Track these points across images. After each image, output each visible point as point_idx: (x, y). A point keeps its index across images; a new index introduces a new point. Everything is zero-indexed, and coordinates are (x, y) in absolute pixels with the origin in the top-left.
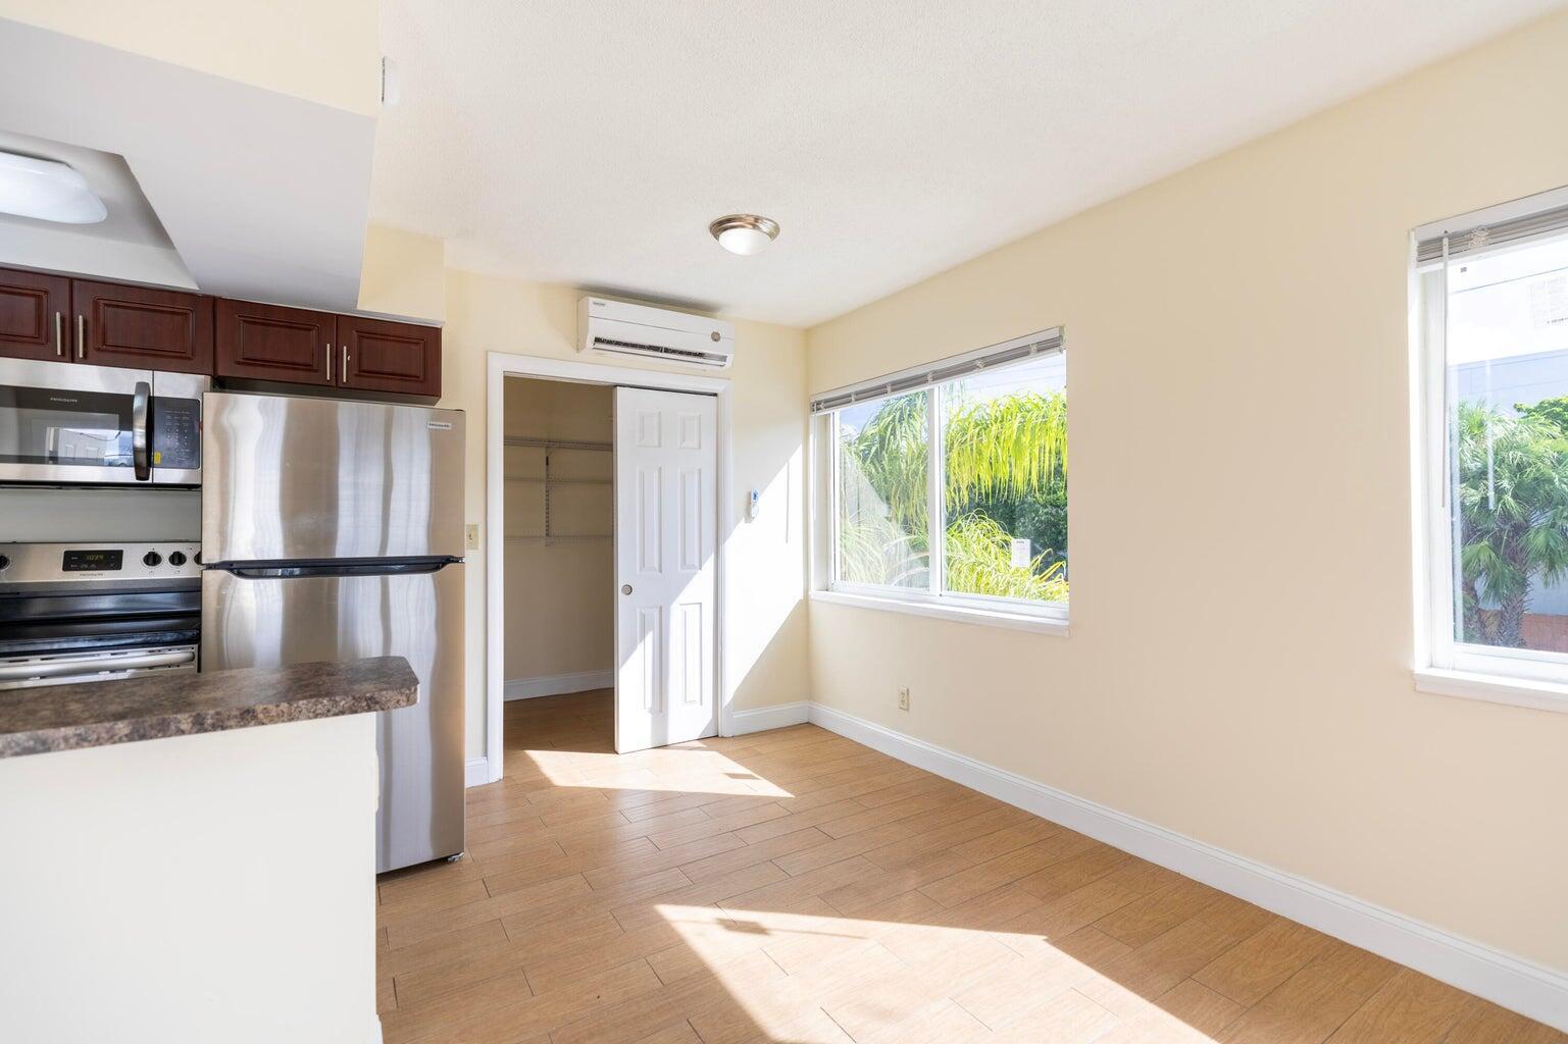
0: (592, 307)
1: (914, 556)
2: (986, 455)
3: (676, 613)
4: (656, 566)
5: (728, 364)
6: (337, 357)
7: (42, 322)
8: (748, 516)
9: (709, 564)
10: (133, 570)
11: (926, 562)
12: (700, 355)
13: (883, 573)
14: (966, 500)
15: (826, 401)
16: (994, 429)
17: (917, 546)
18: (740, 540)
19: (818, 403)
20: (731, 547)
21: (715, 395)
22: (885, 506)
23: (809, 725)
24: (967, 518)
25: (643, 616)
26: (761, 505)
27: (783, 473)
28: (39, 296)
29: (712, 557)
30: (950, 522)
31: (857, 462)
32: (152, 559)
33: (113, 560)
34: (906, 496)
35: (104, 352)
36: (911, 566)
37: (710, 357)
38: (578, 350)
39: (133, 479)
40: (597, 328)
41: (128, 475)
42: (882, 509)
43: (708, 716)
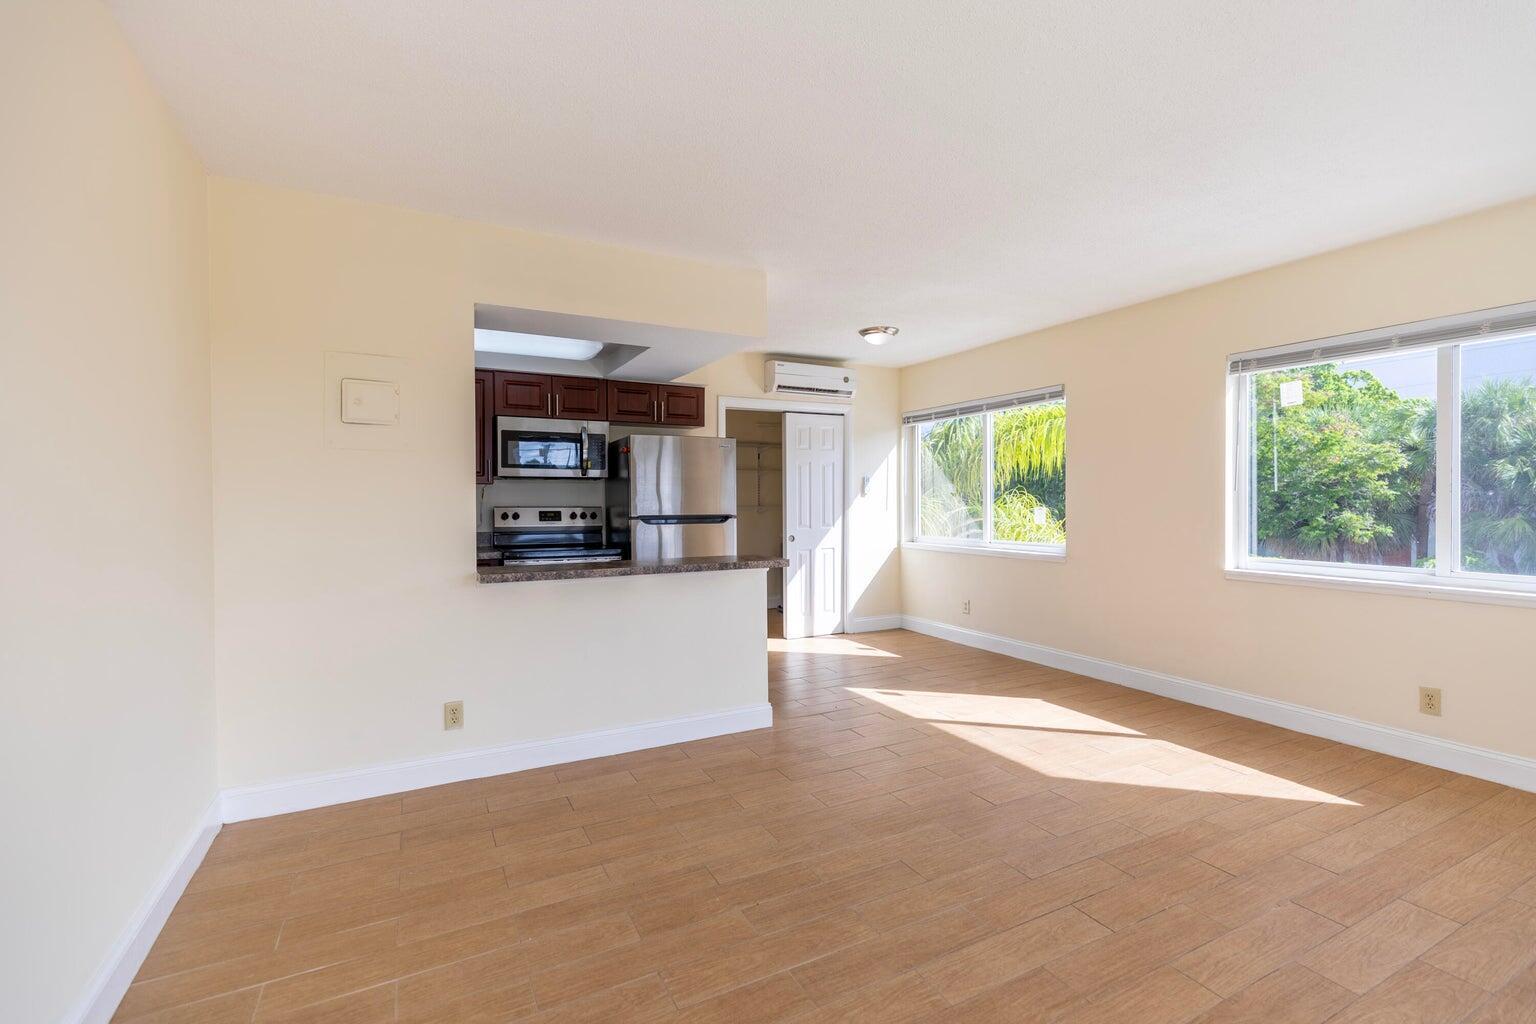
0: (777, 367)
1: (971, 521)
2: (1024, 449)
3: (819, 554)
4: (808, 524)
5: (853, 396)
6: (659, 406)
7: (543, 398)
8: (863, 493)
9: (839, 522)
10: (565, 522)
11: (980, 525)
12: (836, 391)
13: (949, 531)
14: (1009, 480)
15: (914, 417)
16: (1030, 430)
17: (973, 514)
18: (858, 507)
19: (909, 418)
20: (852, 512)
21: (842, 415)
22: (950, 485)
23: (901, 629)
24: (1010, 493)
25: (801, 556)
26: (870, 487)
27: (884, 463)
28: (538, 385)
29: (841, 518)
30: (997, 496)
31: (929, 454)
32: (573, 516)
33: (557, 516)
34: (965, 478)
35: (571, 412)
36: (968, 528)
37: (842, 392)
38: (765, 391)
39: (581, 476)
40: (780, 380)
41: (579, 473)
42: (949, 488)
43: (837, 619)
